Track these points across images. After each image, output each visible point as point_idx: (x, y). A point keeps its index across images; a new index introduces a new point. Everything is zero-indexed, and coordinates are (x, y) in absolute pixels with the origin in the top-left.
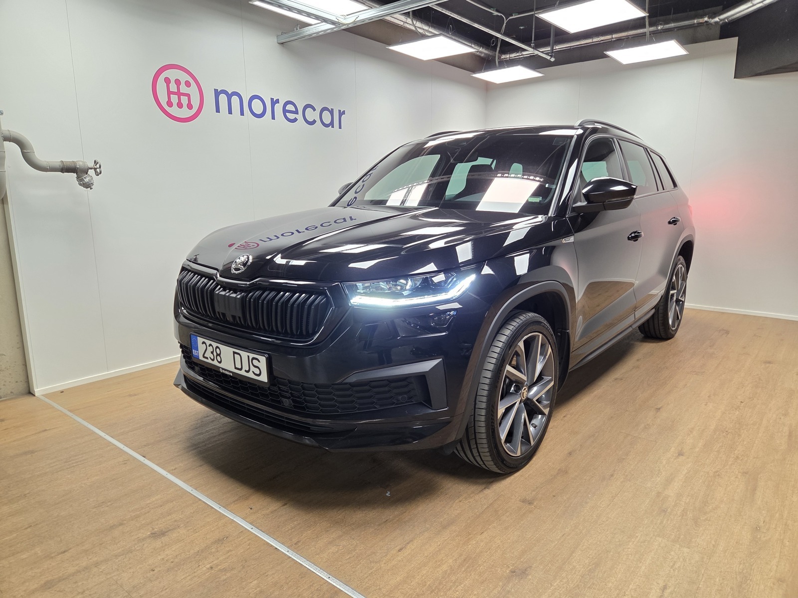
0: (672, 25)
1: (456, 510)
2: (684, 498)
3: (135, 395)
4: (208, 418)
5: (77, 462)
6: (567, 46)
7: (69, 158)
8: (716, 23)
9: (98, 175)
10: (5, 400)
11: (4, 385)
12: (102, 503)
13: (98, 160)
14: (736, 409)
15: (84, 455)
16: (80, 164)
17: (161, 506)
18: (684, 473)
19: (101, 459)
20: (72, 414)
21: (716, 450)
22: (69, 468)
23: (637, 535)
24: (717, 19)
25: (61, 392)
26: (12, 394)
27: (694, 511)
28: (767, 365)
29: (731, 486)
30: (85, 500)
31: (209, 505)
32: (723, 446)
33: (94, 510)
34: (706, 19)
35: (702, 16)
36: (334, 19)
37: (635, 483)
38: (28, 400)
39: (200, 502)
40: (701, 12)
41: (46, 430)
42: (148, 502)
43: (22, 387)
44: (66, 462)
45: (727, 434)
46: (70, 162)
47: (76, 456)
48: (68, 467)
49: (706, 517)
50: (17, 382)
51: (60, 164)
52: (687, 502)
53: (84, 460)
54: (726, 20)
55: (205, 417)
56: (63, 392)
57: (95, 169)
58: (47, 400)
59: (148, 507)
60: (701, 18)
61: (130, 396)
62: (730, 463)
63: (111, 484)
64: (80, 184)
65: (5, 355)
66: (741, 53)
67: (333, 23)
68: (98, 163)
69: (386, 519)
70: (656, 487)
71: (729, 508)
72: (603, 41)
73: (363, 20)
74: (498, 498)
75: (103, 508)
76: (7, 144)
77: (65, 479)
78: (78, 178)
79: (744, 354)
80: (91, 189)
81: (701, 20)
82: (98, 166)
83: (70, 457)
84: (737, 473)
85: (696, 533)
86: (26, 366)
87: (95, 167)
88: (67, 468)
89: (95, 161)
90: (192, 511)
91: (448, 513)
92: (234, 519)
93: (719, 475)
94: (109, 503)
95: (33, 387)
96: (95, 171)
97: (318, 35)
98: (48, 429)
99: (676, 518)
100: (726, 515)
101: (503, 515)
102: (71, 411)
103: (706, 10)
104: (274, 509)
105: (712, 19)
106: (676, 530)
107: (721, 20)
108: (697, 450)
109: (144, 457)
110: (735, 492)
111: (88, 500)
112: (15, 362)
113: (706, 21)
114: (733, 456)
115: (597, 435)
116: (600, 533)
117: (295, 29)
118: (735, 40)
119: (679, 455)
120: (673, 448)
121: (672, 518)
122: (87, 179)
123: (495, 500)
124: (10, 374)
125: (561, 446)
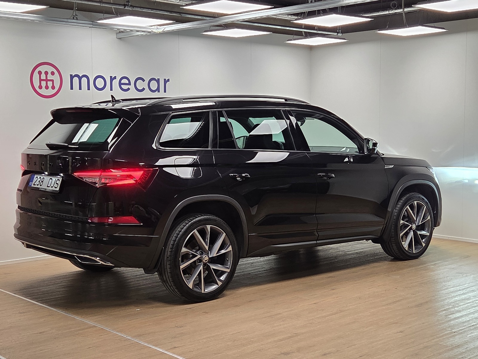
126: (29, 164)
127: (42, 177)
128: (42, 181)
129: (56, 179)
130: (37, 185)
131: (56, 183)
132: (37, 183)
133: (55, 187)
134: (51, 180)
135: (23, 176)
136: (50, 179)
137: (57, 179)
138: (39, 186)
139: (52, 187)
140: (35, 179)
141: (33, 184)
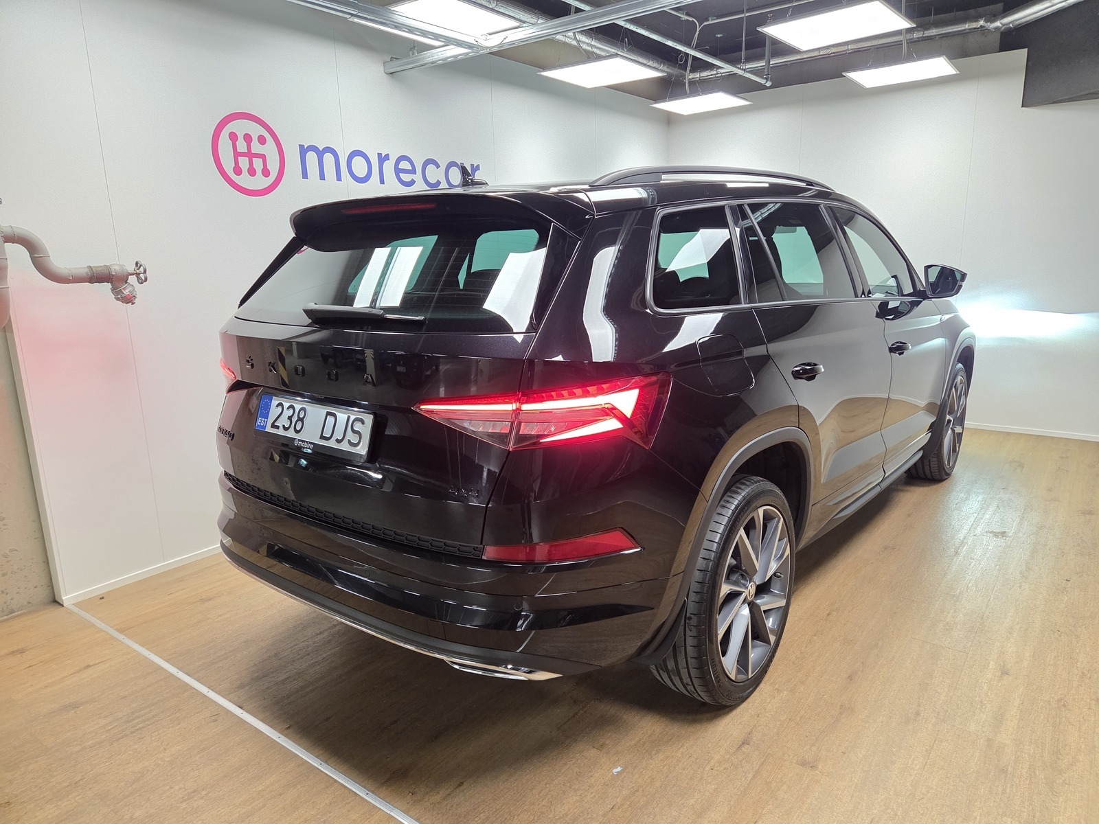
0: (933, 32)
1: (710, 783)
2: (1026, 747)
3: (210, 600)
4: (322, 636)
5: (144, 721)
6: (783, 60)
7: (99, 261)
8: (997, 29)
9: (142, 283)
10: (21, 615)
11: (18, 593)
12: (193, 792)
13: (142, 262)
14: (1063, 592)
15: (153, 708)
16: (116, 269)
17: (281, 795)
18: (1016, 703)
19: (178, 715)
20: (124, 637)
21: (1051, 662)
22: (134, 732)
23: (975, 814)
24: (998, 24)
25: (101, 599)
26: (30, 605)
27: (1044, 769)
28: (1088, 517)
29: (1086, 724)
30: (168, 787)
31: (350, 790)
32: (1058, 656)
33: (184, 805)
34: (982, 23)
35: (976, 19)
36: (471, 40)
37: (953, 726)
38: (54, 612)
39: (336, 785)
40: (972, 12)
41: (89, 666)
42: (261, 788)
43: (41, 594)
44: (128, 722)
45: (1060, 636)
46: (101, 267)
47: (140, 711)
48: (133, 730)
49: (1064, 779)
50: (36, 587)
51: (87, 270)
52: (1031, 753)
53: (154, 716)
54: (1011, 25)
55: (317, 635)
56: (103, 598)
57: (138, 275)
58: (82, 613)
59: (262, 796)
60: (975, 21)
61: (202, 601)
62: (1075, 684)
63: (200, 758)
64: (118, 299)
65: (17, 551)
66: (1031, 70)
67: (469, 46)
68: (141, 266)
69: (613, 804)
70: (984, 729)
71: (1091, 762)
72: (834, 53)
73: (513, 43)
74: (765, 760)
75: (196, 800)
76: (9, 246)
77: (131, 752)
78: (113, 289)
79: (1051, 500)
80: (133, 304)
81: (974, 25)
82: (142, 270)
83: (133, 713)
84: (1088, 700)
85: (1055, 807)
86: (48, 563)
87: (138, 272)
88: (132, 733)
89: (137, 263)
90: (327, 802)
91: (699, 790)
92: (392, 814)
93: (1064, 706)
94: (204, 793)
95: (59, 591)
96: (137, 277)
97: (445, 62)
98: (91, 664)
99: (1022, 783)
100: (1091, 773)
101: (779, 789)
102: (121, 631)
103: (981, 10)
104: (447, 792)
105: (991, 23)
106: (1026, 803)
107: (1004, 25)
108: (1026, 663)
109: (241, 708)
110: (1093, 733)
111: (171, 788)
112: (33, 559)
113: (981, 26)
114: (1076, 672)
115: (880, 643)
116: (922, 814)
117: (411, 53)
118: (1023, 53)
119: (1002, 674)
120: (992, 663)
121: (1017, 782)
122: (127, 290)
123: (762, 764)
124: (26, 577)
125: (835, 665)
126: (252, 366)
127: (298, 407)
128: (301, 420)
129: (349, 417)
130: (286, 429)
131: (354, 431)
132: (283, 421)
133: (349, 441)
134: (331, 420)
135: (231, 393)
136: (328, 414)
137: (353, 417)
138: (291, 434)
139: (338, 441)
140: (274, 411)
141: (269, 425)
